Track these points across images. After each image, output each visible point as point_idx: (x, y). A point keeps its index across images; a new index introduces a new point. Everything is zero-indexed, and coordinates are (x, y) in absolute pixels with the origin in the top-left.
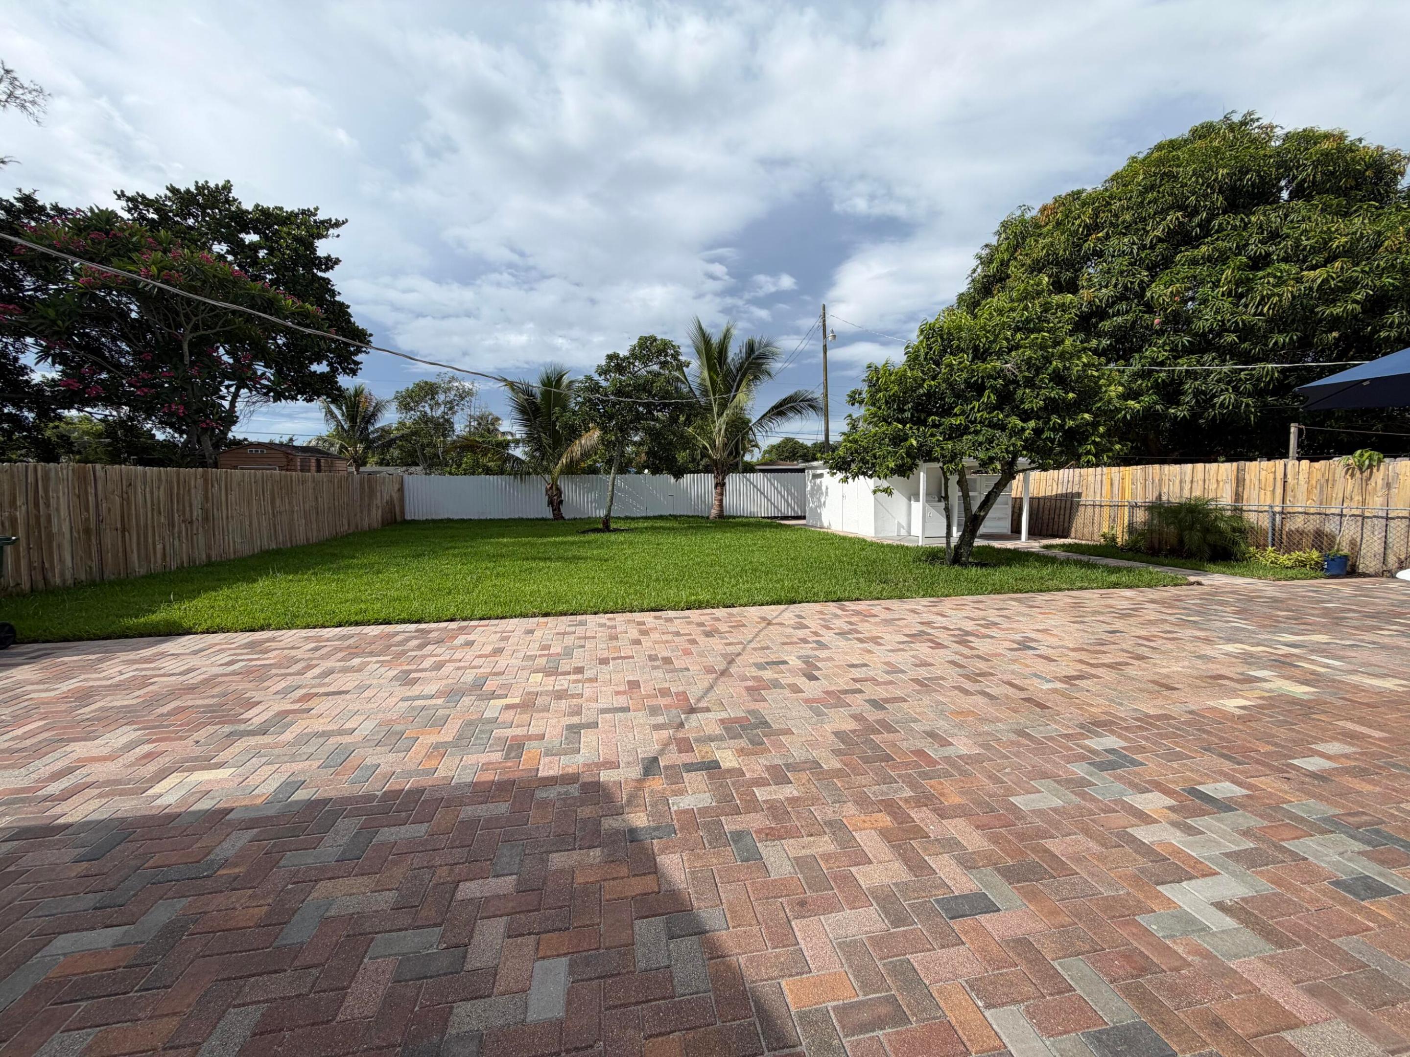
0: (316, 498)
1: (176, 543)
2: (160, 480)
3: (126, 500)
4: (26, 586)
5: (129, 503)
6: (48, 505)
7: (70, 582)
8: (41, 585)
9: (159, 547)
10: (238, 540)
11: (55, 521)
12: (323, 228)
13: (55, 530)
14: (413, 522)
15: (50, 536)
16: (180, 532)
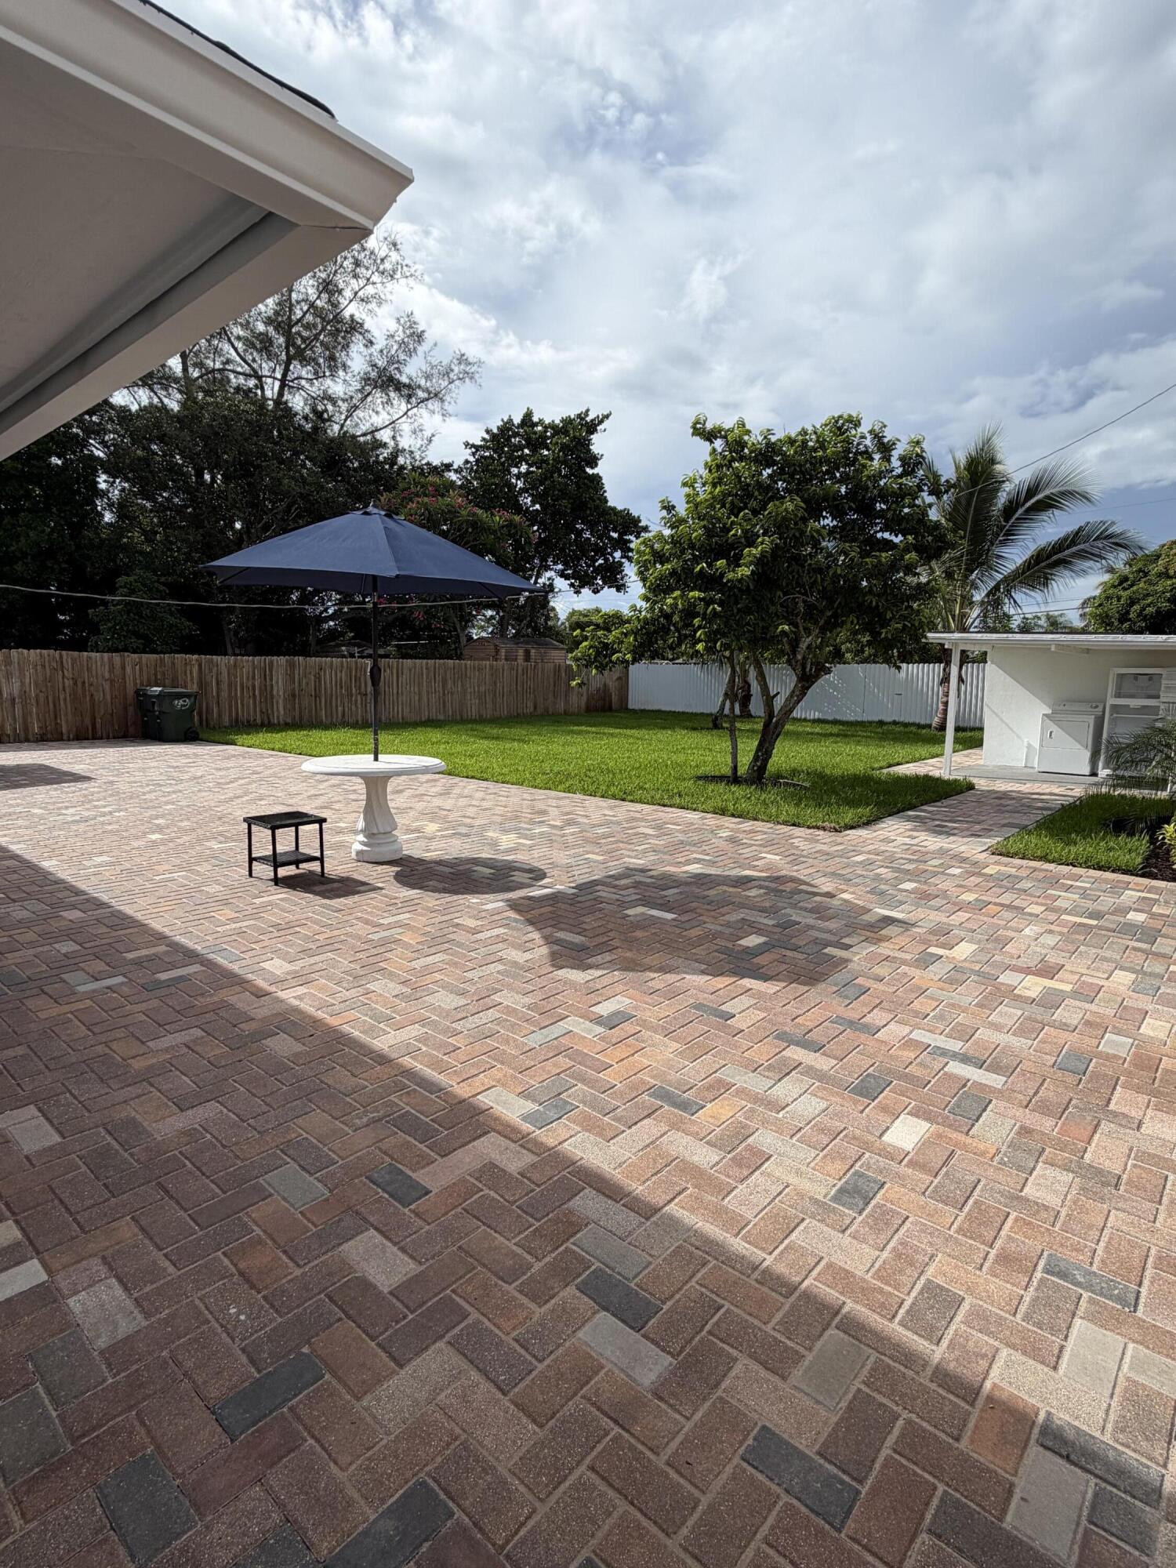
0: (495, 683)
1: (353, 708)
2: (342, 666)
3: (318, 678)
4: (259, 721)
5: (320, 679)
6: (271, 679)
7: (282, 722)
8: (266, 722)
9: (340, 709)
10: (407, 710)
11: (275, 688)
12: (592, 427)
13: (275, 693)
14: (634, 711)
15: (272, 696)
16: (356, 701)
